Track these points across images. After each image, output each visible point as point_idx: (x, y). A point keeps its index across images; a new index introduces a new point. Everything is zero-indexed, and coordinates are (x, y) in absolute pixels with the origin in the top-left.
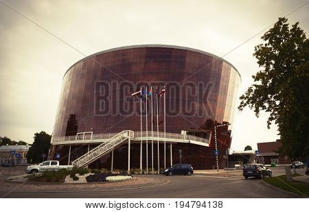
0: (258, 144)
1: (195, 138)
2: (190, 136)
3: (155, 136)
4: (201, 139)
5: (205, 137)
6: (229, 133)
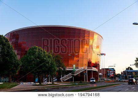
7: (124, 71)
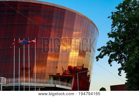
0: (111, 86)
1: (60, 82)
2: (55, 81)
3: (26, 82)
4: (65, 83)
5: (68, 82)
6: (88, 78)
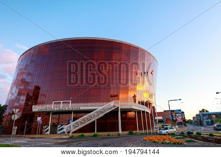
7: (197, 115)
